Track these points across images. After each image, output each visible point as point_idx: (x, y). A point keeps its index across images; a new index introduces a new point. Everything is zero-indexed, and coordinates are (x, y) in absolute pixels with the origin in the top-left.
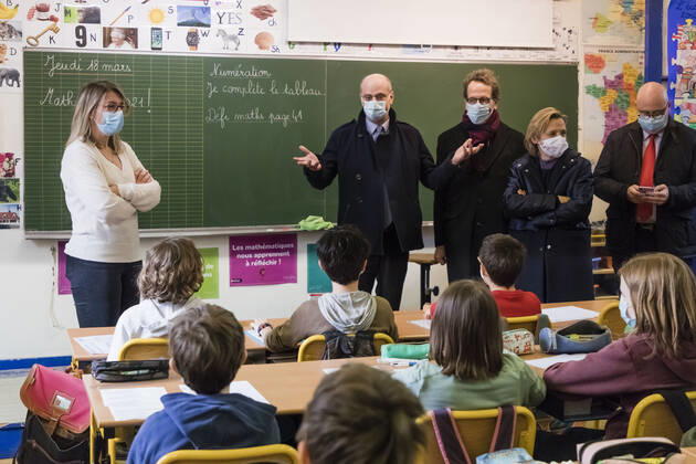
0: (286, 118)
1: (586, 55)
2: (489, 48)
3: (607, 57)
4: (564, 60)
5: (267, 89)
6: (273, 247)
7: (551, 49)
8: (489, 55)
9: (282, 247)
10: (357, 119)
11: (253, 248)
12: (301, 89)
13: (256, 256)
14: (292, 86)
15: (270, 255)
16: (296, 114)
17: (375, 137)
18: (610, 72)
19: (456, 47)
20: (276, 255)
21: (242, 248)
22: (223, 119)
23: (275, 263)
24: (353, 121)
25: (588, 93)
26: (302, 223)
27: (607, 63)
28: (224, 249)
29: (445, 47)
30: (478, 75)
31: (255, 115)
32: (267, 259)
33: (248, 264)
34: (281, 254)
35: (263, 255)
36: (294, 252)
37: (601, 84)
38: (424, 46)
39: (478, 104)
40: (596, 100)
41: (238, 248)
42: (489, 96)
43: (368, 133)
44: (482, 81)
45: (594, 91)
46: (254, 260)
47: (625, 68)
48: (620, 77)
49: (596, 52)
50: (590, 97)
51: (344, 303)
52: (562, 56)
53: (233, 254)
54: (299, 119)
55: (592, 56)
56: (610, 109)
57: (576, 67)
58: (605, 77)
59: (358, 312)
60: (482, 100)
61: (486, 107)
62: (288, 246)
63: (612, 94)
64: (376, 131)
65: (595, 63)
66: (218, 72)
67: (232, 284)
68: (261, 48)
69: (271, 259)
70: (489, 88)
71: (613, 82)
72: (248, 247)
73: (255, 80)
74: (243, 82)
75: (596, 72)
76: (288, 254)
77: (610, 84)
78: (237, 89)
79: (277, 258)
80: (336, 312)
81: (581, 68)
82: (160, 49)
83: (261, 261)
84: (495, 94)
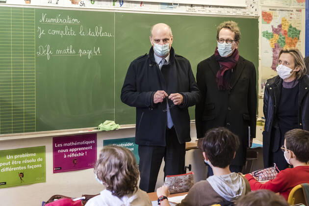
0: (90, 53)
1: (263, 12)
2: (210, 6)
3: (273, 13)
4: (251, 15)
5: (77, 32)
6: (82, 143)
7: (244, 8)
8: (210, 11)
9: (87, 143)
10: (148, 53)
11: (69, 145)
12: (99, 33)
13: (71, 150)
14: (93, 30)
15: (80, 149)
16: (96, 50)
17: (160, 66)
18: (275, 23)
19: (192, 5)
20: (83, 149)
21: (61, 145)
22: (48, 53)
23: (83, 154)
24: (146, 55)
25: (264, 36)
26: (101, 126)
27: (273, 17)
28: (49, 147)
29: (186, 5)
30: (226, 24)
31: (70, 51)
32: (78, 152)
33: (65, 156)
34: (87, 148)
35: (75, 150)
36: (95, 146)
37: (270, 31)
38: (174, 4)
39: (225, 43)
40: (268, 40)
41: (59, 145)
42: (232, 39)
43: (156, 63)
44: (229, 28)
45: (267, 35)
46: (69, 153)
47: (283, 21)
48: (280, 26)
49: (267, 10)
50: (265, 39)
51: (227, 181)
52: (250, 13)
53: (55, 150)
54: (98, 53)
55: (266, 13)
56: (275, 46)
57: (257, 20)
58: (272, 26)
59: (236, 187)
60: (227, 41)
61: (230, 45)
62: (91, 142)
63: (276, 36)
64: (161, 62)
65: (268, 17)
66: (45, 20)
67: (55, 172)
68: (73, 3)
69: (80, 152)
70: (233, 33)
71: (276, 29)
72: (65, 145)
73: (70, 26)
74: (62, 27)
75: (268, 23)
76: (91, 148)
77: (275, 31)
78: (58, 32)
79: (84, 151)
80: (224, 188)
81: (260, 20)
82: (5, 2)
83: (74, 153)
84: (237, 38)
